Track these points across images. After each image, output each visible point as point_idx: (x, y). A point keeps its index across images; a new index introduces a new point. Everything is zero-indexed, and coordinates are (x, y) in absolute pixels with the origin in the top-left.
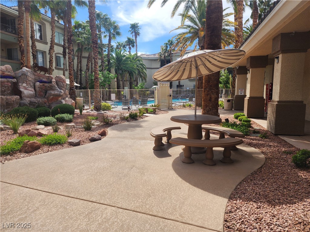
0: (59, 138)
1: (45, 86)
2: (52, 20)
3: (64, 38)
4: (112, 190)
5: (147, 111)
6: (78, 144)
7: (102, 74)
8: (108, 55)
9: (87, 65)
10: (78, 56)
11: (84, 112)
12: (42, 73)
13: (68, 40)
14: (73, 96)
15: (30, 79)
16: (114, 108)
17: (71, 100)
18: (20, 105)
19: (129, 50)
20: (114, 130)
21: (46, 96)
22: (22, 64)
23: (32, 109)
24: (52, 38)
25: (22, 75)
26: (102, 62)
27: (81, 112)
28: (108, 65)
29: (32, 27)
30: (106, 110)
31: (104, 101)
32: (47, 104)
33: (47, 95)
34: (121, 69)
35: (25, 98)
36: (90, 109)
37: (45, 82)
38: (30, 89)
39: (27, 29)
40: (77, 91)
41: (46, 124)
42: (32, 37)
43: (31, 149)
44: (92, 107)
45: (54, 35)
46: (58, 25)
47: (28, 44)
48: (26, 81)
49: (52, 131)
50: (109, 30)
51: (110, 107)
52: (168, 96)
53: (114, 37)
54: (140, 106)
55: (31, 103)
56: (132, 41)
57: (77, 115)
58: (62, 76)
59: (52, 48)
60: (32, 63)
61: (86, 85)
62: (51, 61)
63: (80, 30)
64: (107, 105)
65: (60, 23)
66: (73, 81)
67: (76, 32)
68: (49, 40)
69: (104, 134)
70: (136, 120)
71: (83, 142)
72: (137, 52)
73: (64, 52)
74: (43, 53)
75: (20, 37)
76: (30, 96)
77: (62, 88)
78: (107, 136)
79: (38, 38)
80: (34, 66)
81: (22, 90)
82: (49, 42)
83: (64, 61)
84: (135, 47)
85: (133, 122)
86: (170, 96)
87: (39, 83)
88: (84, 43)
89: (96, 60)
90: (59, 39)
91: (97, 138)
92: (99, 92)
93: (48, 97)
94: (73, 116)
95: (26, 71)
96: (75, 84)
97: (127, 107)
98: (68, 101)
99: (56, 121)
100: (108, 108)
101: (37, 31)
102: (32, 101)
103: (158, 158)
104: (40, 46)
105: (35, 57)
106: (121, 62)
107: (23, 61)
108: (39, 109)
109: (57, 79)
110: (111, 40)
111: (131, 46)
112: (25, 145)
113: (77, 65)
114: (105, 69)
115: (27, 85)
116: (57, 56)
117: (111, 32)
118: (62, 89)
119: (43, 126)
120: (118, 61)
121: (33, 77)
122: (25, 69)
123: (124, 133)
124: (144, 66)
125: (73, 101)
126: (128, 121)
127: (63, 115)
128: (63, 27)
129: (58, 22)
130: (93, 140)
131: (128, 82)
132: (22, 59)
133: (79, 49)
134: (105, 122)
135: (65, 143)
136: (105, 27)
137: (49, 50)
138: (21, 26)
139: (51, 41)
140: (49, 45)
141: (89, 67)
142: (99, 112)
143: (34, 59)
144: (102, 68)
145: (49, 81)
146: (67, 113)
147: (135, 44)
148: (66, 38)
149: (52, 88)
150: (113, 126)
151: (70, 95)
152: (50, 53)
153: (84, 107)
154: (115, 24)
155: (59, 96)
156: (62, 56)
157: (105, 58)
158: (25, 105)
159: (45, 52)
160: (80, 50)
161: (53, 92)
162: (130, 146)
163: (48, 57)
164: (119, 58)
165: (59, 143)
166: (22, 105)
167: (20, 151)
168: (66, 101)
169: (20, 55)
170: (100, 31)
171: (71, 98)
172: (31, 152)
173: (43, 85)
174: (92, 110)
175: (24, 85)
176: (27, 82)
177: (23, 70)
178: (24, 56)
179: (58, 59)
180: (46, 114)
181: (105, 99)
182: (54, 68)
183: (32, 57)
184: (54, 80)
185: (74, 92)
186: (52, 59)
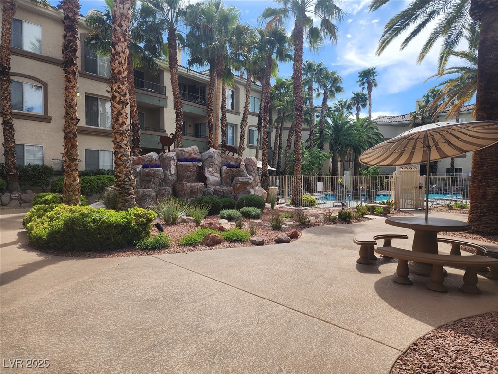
0: (241, 234)
1: (233, 171)
2: (247, 82)
3: (261, 104)
4: (288, 293)
5: (372, 210)
6: (261, 244)
7: (310, 152)
8: (321, 123)
9: (288, 140)
10: (277, 128)
11: (277, 206)
12: (231, 154)
13: (264, 109)
14: (265, 184)
15: (217, 162)
16: (320, 203)
17: (261, 189)
18: (204, 194)
19: (357, 112)
20: (311, 233)
21: (232, 184)
22: (209, 143)
23: (216, 199)
24: (246, 106)
25: (209, 157)
26: (311, 134)
27: (273, 206)
28: (320, 138)
29: (224, 95)
30: (308, 205)
31: (310, 193)
32: (233, 194)
33: (234, 182)
34: (340, 143)
35: (209, 186)
36: (285, 204)
37: (233, 166)
38: (216, 174)
39: (218, 99)
40: (271, 178)
41: (230, 218)
42: (223, 107)
43: (212, 242)
44: (289, 201)
45: (248, 102)
46: (255, 87)
47: (217, 117)
48: (212, 165)
49: (235, 227)
50: (324, 86)
51: (314, 202)
52: (417, 187)
53: (332, 95)
54: (363, 202)
55: (216, 192)
56: (362, 98)
57: (268, 210)
58: (254, 158)
59: (244, 119)
60: (220, 141)
61: (285, 169)
62: (242, 137)
63: (283, 91)
64: (310, 198)
65: (257, 85)
66: (266, 164)
67: (278, 94)
68: (242, 110)
69: (294, 236)
70: (349, 222)
71: (268, 242)
72: (370, 115)
73: (260, 123)
74: (233, 127)
75: (210, 110)
76: (215, 184)
77: (251, 173)
78: (298, 239)
79: (230, 108)
80: (222, 145)
81: (207, 175)
82: (242, 112)
83: (258, 135)
84: (367, 106)
85: (342, 225)
86: (421, 187)
87: (226, 167)
88: (287, 108)
89: (299, 134)
90: (255, 107)
91: (285, 239)
92: (300, 179)
93: (235, 185)
94: (262, 211)
95: (213, 153)
96: (270, 168)
97: (341, 204)
98: (258, 191)
99: (241, 215)
100: (311, 204)
101: (229, 97)
102: (216, 189)
103: (359, 272)
104: (231, 118)
105: (224, 133)
106: (340, 132)
107: (211, 140)
108: (223, 199)
109: (246, 161)
110: (327, 100)
111: (360, 105)
112: (207, 237)
113: (276, 140)
114: (315, 144)
115: (213, 170)
116: (250, 129)
117: (327, 89)
118: (252, 175)
119: (226, 221)
120: (335, 132)
121: (220, 159)
122: (212, 150)
123: (324, 238)
124: (381, 137)
125: (264, 191)
126: (335, 223)
127: (250, 208)
128: (260, 89)
129: (254, 83)
130: (279, 241)
131: (351, 163)
132: (210, 137)
133: (279, 118)
134: (301, 222)
135: (247, 241)
136: (318, 81)
137: (241, 123)
138: (212, 95)
139: (245, 111)
140: (242, 115)
141: (291, 143)
142: (298, 208)
143: (223, 136)
144: (311, 143)
145: (237, 164)
146: (255, 206)
147: (368, 102)
148: (263, 104)
149: (240, 174)
150: (312, 228)
151: (262, 183)
152: (241, 127)
153: (278, 199)
154: (335, 76)
155: (248, 184)
156: (256, 129)
157: (315, 128)
158: (209, 194)
159: (236, 125)
160: (280, 120)
161: (240, 179)
162: (325, 254)
163: (239, 130)
164: (338, 126)
165: (241, 240)
166: (206, 194)
167: (202, 244)
168: (255, 191)
169: (208, 132)
170: (310, 89)
171: (262, 187)
172: (212, 246)
173: (230, 169)
174: (288, 205)
175: (210, 169)
176: (214, 166)
177: (210, 151)
178: (212, 133)
179: (251, 132)
180: (231, 207)
181: (312, 190)
182: (245, 146)
183: (220, 133)
184: (243, 163)
185: (266, 179)
186: (244, 134)
